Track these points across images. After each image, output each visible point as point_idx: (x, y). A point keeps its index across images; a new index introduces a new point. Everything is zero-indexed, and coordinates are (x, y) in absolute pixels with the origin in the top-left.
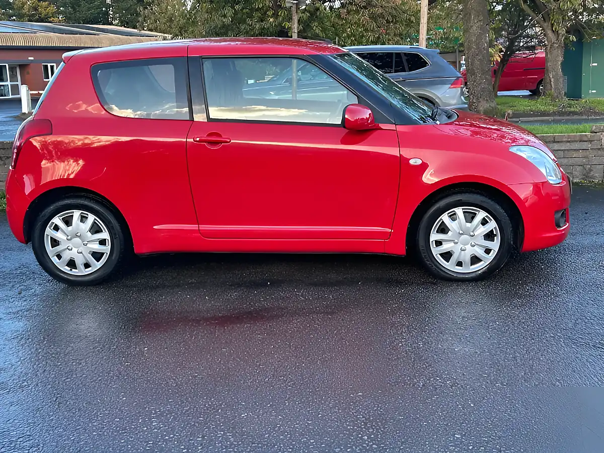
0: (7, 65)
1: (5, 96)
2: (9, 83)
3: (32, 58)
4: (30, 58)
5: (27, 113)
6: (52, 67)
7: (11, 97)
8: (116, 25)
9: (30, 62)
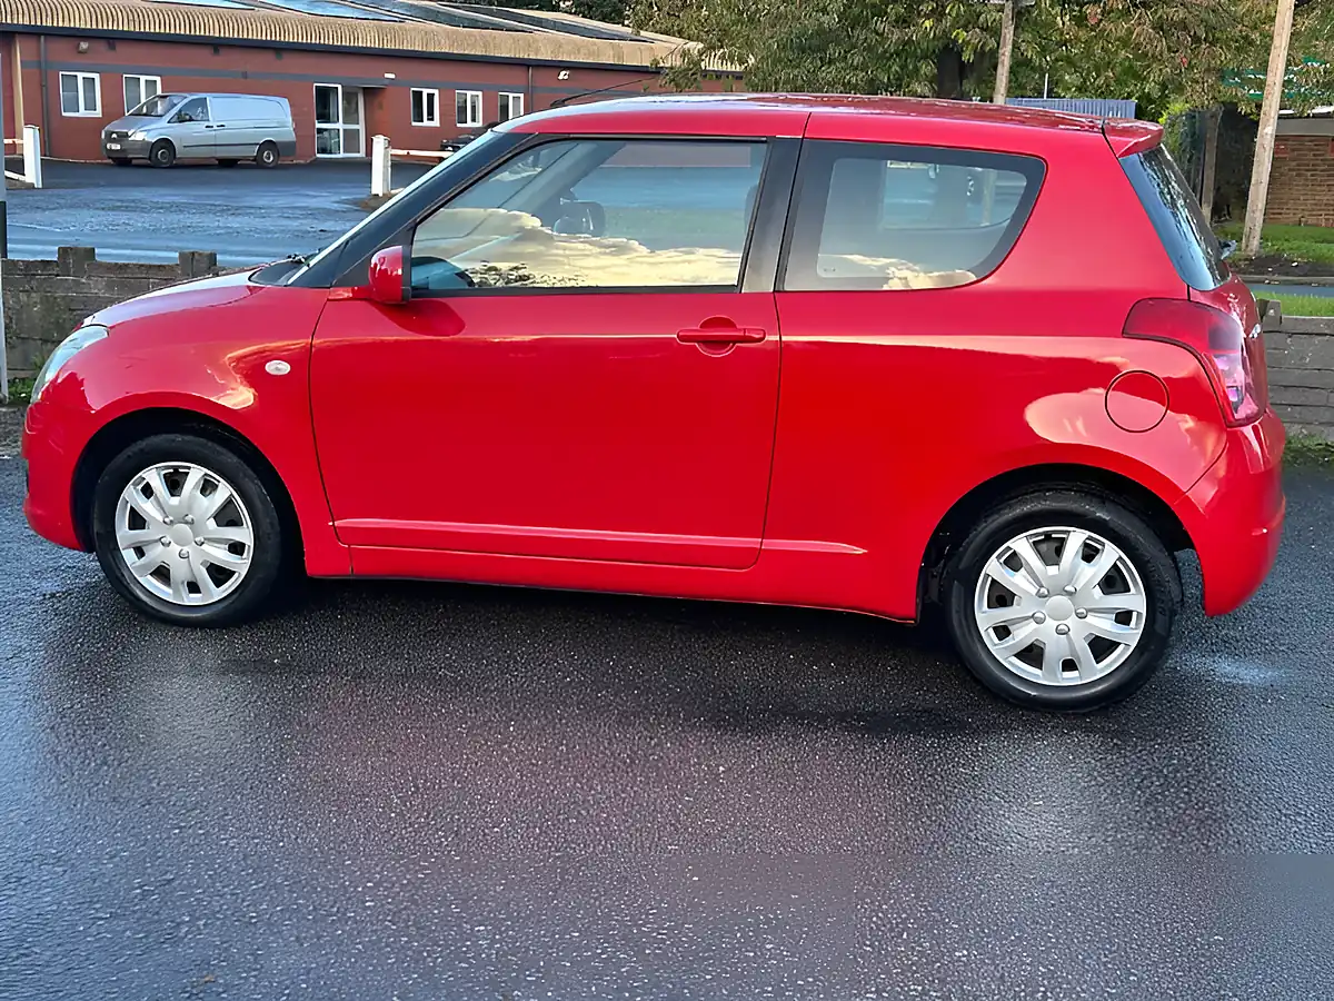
0: (340, 87)
1: (331, 153)
2: (340, 126)
3: (392, 76)
4: (387, 75)
5: (381, 195)
6: (431, 97)
7: (342, 155)
8: (566, 12)
9: (386, 82)
